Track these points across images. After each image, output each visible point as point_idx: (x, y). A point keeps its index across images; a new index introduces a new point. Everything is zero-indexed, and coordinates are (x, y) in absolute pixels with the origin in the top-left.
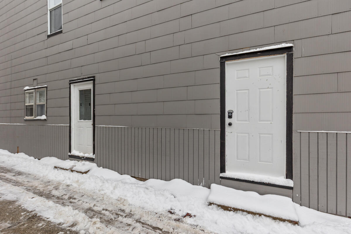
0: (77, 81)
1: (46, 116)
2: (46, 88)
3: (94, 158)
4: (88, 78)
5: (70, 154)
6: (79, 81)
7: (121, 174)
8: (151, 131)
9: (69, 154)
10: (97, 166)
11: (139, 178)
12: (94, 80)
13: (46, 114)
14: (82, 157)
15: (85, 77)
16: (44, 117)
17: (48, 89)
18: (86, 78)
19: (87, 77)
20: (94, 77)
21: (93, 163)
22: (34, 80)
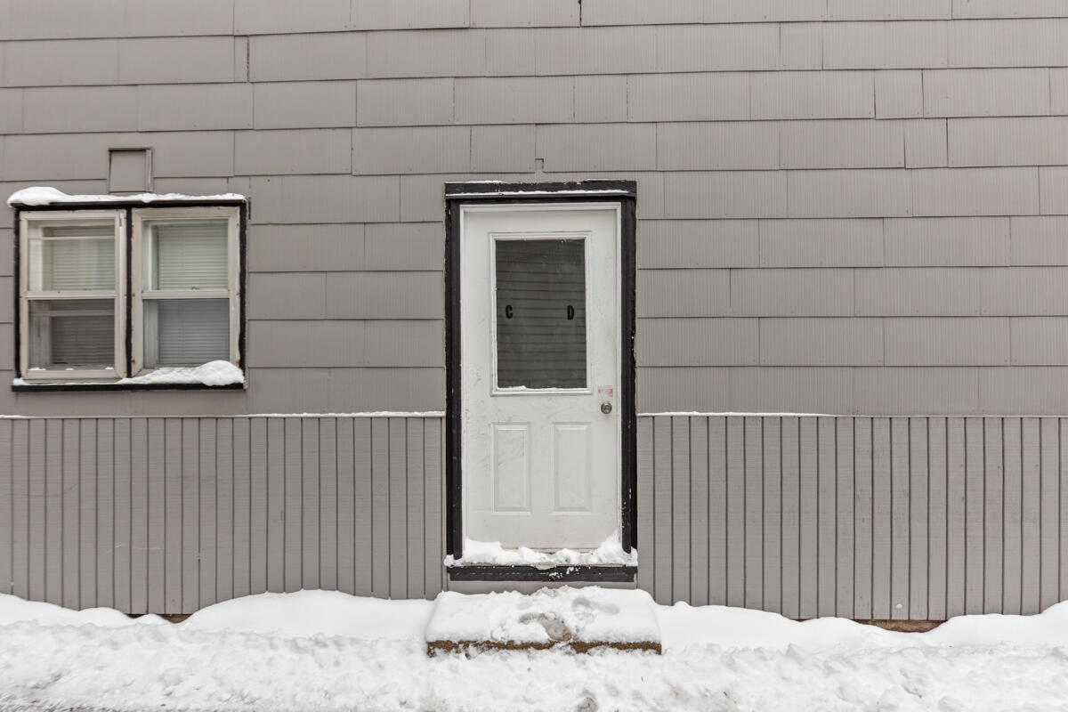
0: (505, 193)
1: (242, 364)
2: (237, 209)
3: (635, 563)
4: (586, 185)
5: (458, 563)
6: (521, 192)
7: (800, 620)
8: (956, 429)
9: (449, 560)
10: (655, 600)
11: (894, 621)
12: (629, 202)
13: (238, 357)
14: (552, 570)
15: (564, 179)
16: (222, 372)
17: (255, 215)
18: (572, 186)
19: (578, 179)
20: (632, 185)
21: (633, 588)
22: (112, 151)
